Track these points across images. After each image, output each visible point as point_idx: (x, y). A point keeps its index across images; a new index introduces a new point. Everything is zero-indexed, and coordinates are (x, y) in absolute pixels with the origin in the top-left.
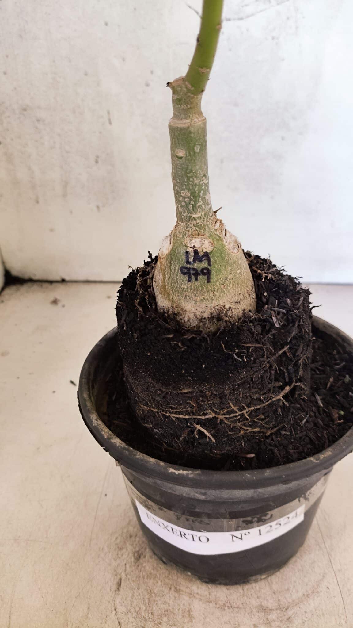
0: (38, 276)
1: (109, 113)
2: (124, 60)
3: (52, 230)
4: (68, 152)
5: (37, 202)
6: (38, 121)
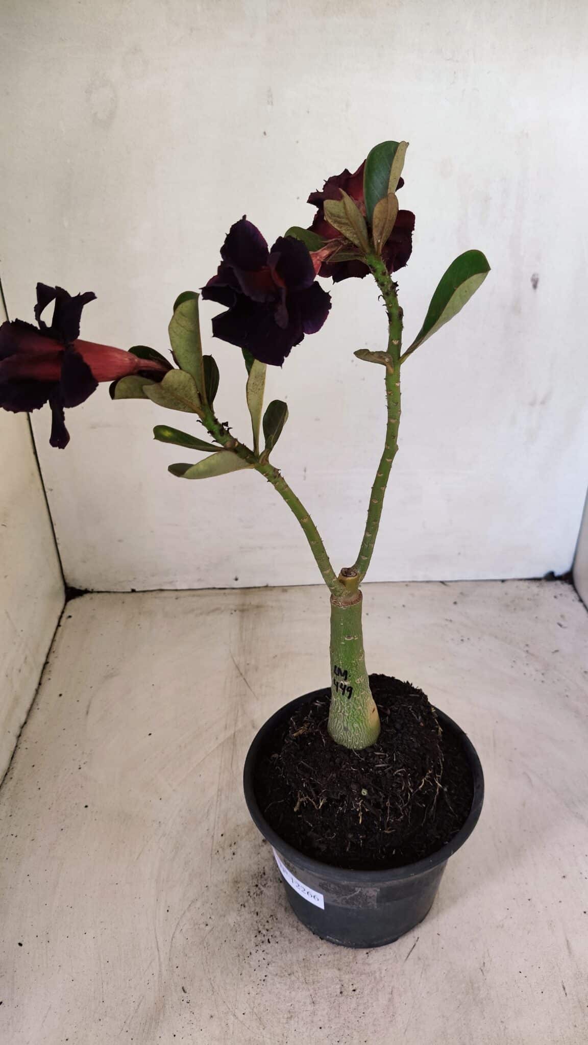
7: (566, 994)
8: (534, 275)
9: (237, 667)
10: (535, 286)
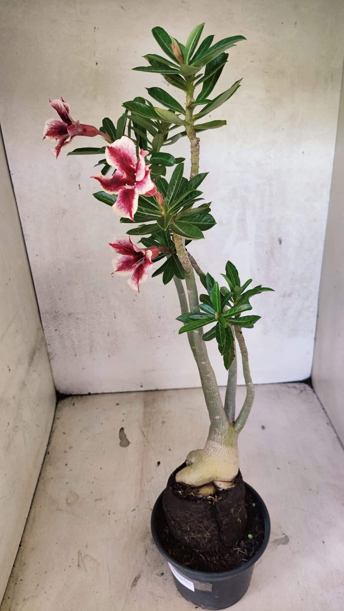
0: (75, 392)
1: (114, 314)
2: (122, 291)
3: (83, 369)
4: (92, 332)
5: (76, 356)
6: (77, 319)
7: (299, 585)
8: (279, 238)
9: (143, 433)
10: (280, 243)
